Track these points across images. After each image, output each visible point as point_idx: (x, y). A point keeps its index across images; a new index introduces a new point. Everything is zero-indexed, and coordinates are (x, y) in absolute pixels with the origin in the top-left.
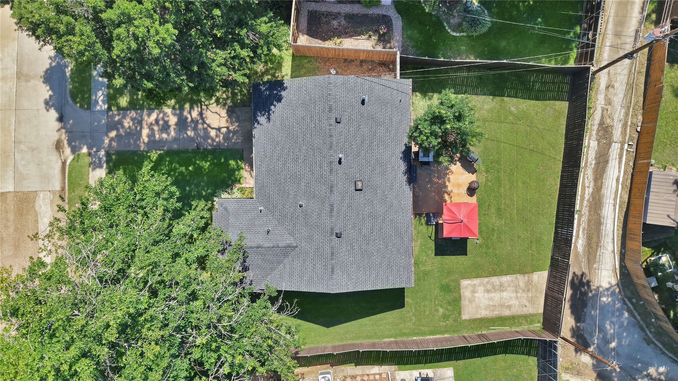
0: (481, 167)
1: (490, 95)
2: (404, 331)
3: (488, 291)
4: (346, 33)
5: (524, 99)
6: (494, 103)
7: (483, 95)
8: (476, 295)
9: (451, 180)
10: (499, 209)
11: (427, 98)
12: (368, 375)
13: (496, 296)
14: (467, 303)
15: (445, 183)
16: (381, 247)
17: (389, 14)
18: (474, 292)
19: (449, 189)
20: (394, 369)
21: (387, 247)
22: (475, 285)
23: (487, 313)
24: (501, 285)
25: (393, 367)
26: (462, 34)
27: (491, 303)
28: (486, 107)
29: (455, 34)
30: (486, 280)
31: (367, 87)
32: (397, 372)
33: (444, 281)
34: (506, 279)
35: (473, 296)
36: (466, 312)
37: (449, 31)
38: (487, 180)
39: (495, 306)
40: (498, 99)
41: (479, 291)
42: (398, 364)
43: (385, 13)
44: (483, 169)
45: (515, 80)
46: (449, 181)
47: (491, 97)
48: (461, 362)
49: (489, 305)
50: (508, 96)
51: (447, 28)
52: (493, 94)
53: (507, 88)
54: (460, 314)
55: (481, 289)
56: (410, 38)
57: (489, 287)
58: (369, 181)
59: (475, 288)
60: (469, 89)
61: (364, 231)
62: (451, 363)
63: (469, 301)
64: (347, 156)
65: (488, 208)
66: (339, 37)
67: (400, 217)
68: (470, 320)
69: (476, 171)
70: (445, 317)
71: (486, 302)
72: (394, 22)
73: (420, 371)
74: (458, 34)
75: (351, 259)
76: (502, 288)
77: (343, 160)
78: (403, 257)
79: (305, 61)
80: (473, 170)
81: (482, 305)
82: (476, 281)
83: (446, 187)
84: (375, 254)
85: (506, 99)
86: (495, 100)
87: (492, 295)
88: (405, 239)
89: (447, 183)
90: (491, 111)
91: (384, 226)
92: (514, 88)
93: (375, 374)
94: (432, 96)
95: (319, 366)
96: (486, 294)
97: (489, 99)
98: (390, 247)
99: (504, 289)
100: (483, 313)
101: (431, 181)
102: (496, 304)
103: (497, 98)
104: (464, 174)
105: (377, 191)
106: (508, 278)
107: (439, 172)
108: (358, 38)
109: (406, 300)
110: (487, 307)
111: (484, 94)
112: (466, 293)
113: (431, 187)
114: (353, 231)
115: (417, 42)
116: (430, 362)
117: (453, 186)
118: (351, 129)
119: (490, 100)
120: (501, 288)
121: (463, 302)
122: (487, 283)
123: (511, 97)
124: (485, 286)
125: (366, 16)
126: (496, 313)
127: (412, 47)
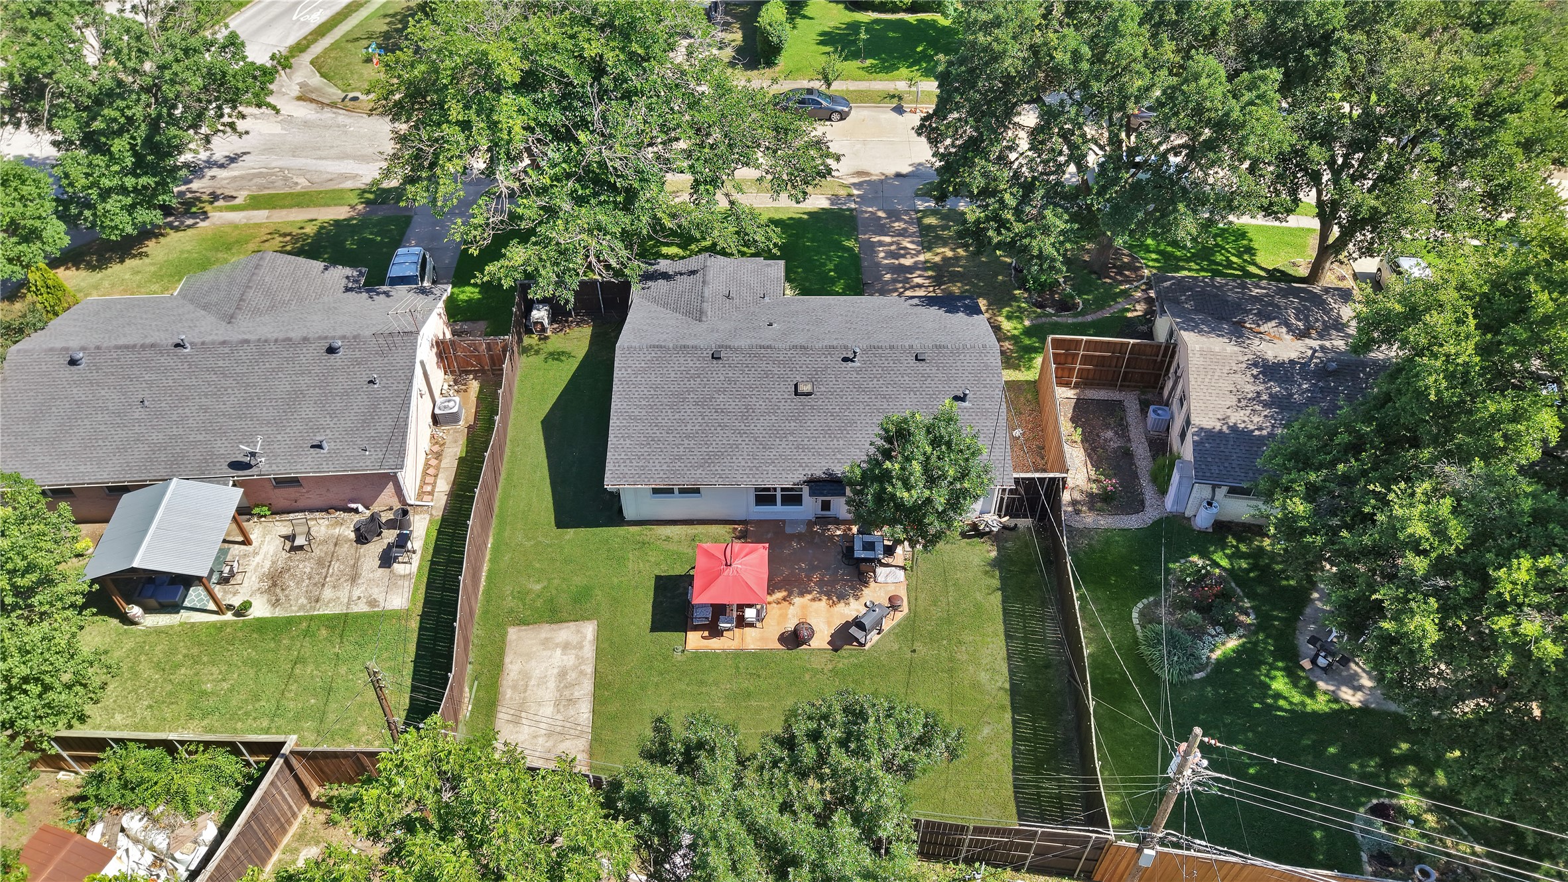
0: (846, 661)
1: (1012, 685)
2: (508, 528)
3: (563, 674)
4: (1094, 449)
5: (1014, 757)
6: (994, 693)
7: (1010, 671)
8: (559, 651)
9: (817, 604)
10: (749, 695)
11: (988, 568)
12: (436, 476)
13: (549, 692)
14: (543, 635)
15: (810, 593)
16: (689, 427)
17: (1148, 509)
18: (566, 647)
19: (797, 600)
20: (434, 513)
21: (687, 437)
22: (581, 647)
23: (512, 674)
24: (571, 701)
25: (438, 514)
26: (1138, 628)
27: (533, 682)
28: (983, 677)
29: (1135, 615)
30: (589, 669)
31: (987, 406)
32: (428, 517)
33: (600, 593)
34: (584, 712)
35: (557, 645)
36: (523, 634)
37: (1140, 605)
38: (815, 672)
39: (525, 691)
40: (1006, 700)
41: (565, 657)
42: (444, 519)
43: (1147, 503)
44: (840, 665)
45: (1056, 737)
46: (813, 600)
47: (1007, 686)
48: (414, 624)
49: (530, 678)
50: (1015, 722)
51: (1145, 601)
52: (1014, 691)
53: (1034, 721)
54: (523, 622)
55: (570, 660)
56: (1108, 542)
57: (572, 676)
58: (812, 408)
59: (575, 648)
60: (1017, 645)
61: (721, 398)
62: (420, 604)
63: (546, 639)
64: (858, 371)
65: (751, 674)
66: (1084, 440)
67: (743, 463)
68: (503, 641)
69: (836, 650)
70: (522, 595)
71: (537, 673)
72: (1134, 517)
73: (419, 553)
74: (1136, 621)
75: (673, 375)
76: (564, 703)
77: (850, 364)
78: (665, 467)
79: (1029, 396)
80: (838, 643)
81: (533, 663)
82: (589, 651)
83: (801, 594)
84: (677, 417)
85: (1008, 716)
86: (1001, 693)
87: (552, 684)
88: (699, 471)
89: (809, 597)
90: (976, 686)
91: (728, 433)
92: (1035, 735)
93: (434, 485)
94: (993, 577)
95: (474, 410)
96: (556, 671)
97: (1002, 680)
98: (686, 442)
99: (561, 707)
100: (513, 667)
101: (813, 569)
102: (529, 692)
103: (1008, 698)
104: (829, 626)
105: (794, 421)
106: (586, 716)
107: (832, 583)
108: (1089, 466)
109: (571, 531)
110: (525, 675)
111: (1012, 673)
112: (565, 633)
113: (800, 569)
114: (722, 378)
115: (1101, 551)
116: (431, 570)
117: (804, 607)
118: (906, 378)
119: (1000, 684)
120: (565, 701)
121: (546, 627)
122: (582, 673)
123: (1014, 727)
124: (575, 668)
125: (1135, 476)
126: (509, 693)
127: (1089, 545)
